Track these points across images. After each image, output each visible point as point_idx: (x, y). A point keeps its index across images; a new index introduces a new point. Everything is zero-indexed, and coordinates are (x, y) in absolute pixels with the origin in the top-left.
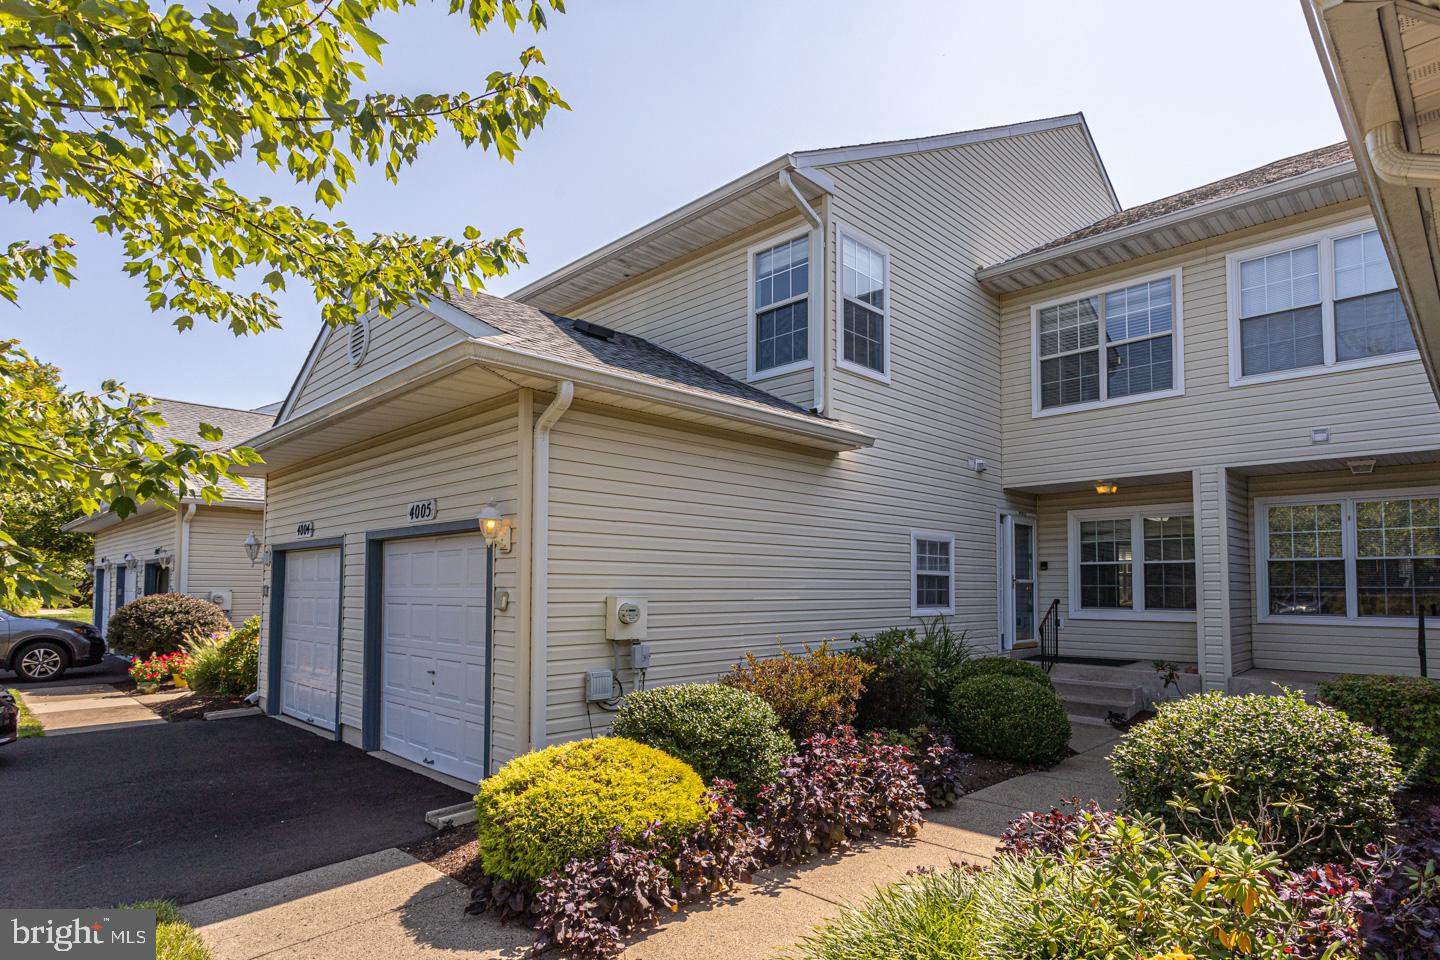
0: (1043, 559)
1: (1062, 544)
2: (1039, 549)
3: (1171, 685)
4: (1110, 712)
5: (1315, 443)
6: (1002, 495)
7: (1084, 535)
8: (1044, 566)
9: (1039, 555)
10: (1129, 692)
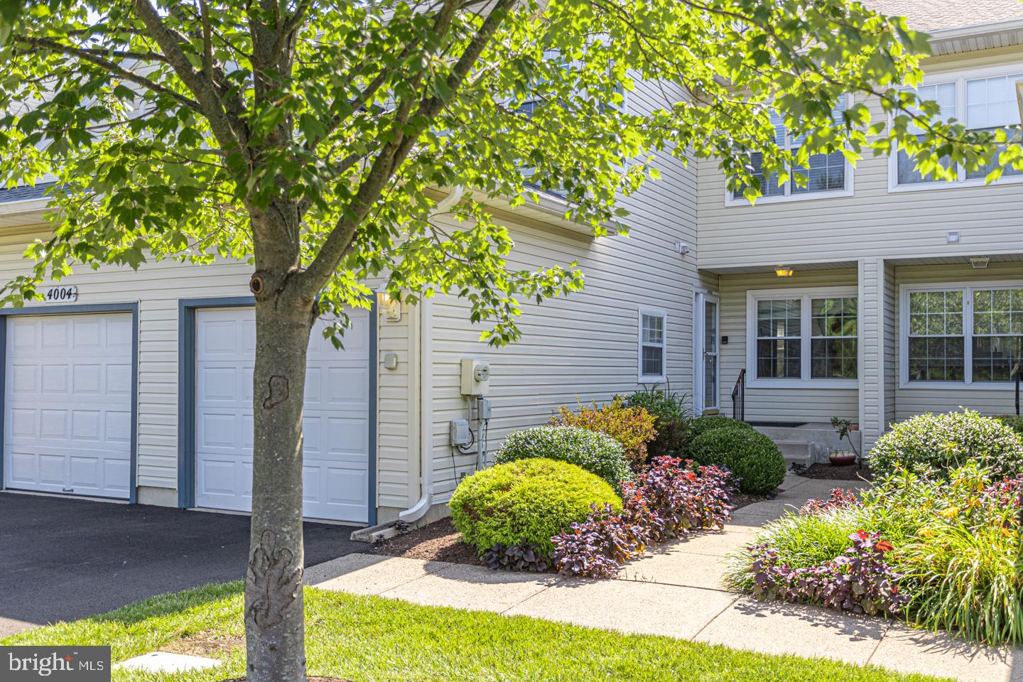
0: (725, 334)
1: (742, 320)
2: (721, 324)
3: (844, 437)
4: (794, 464)
5: (950, 243)
6: (696, 275)
7: (760, 312)
8: (725, 340)
9: (721, 330)
10: (806, 447)
